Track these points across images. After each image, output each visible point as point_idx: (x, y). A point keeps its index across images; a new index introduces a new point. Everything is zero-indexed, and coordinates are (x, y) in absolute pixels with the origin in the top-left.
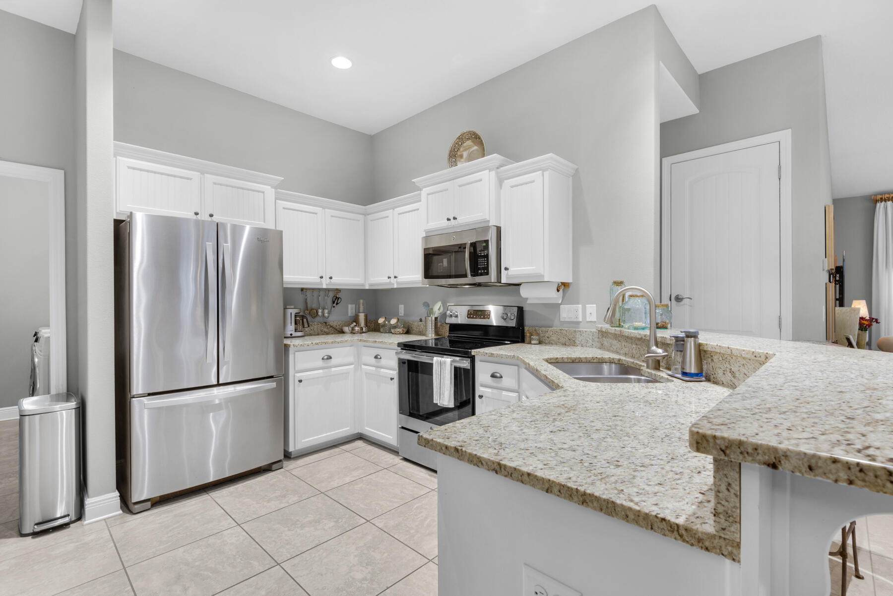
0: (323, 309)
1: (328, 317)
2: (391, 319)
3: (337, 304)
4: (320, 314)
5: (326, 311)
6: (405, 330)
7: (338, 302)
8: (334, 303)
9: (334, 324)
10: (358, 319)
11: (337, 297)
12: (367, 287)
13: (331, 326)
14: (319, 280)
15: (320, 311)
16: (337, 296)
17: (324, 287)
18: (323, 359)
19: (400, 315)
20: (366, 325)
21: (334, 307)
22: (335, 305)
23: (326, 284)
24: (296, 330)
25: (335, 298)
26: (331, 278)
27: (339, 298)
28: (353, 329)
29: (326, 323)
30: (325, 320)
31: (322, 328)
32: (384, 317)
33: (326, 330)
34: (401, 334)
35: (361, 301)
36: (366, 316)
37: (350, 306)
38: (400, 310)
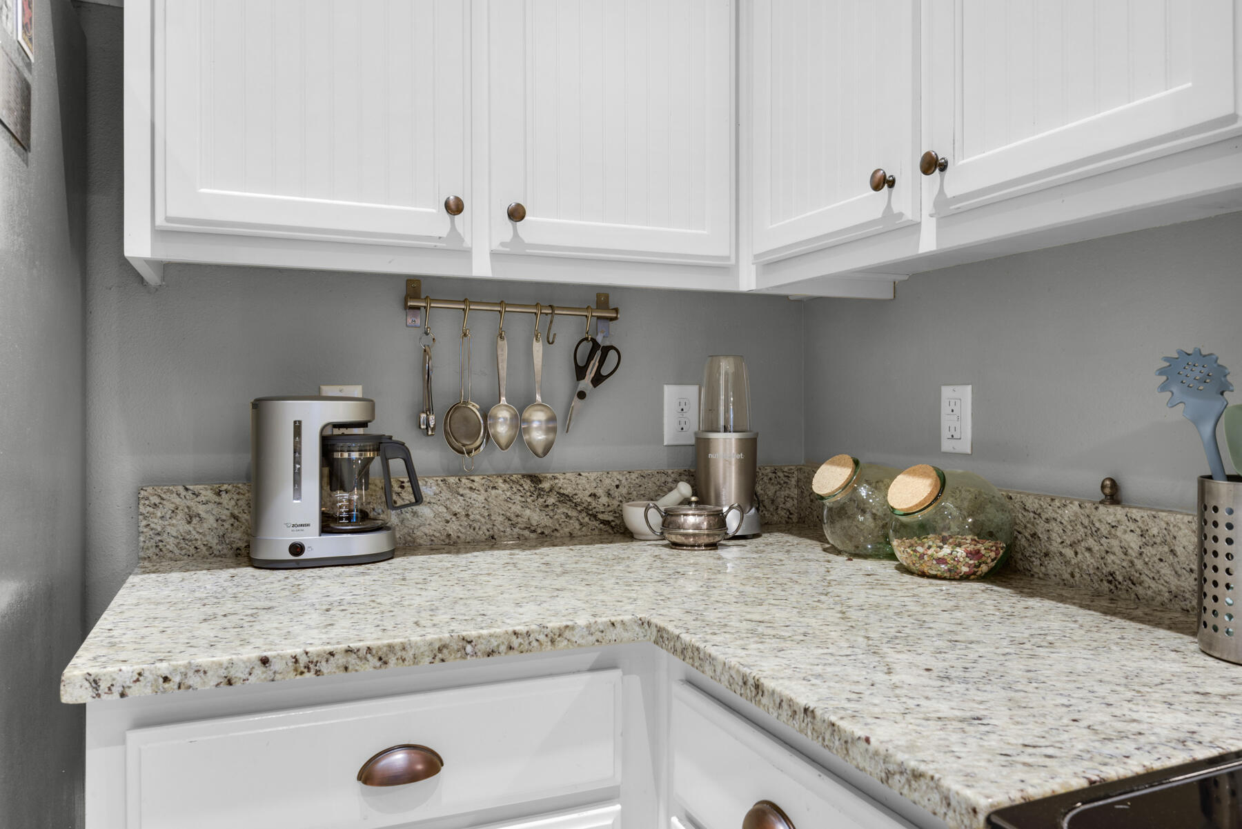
0: (522, 405)
1: (548, 448)
2: (893, 478)
3: (598, 380)
4: (502, 430)
5: (538, 417)
6: (990, 552)
7: (604, 372)
8: (580, 372)
9: (582, 488)
10: (707, 462)
11: (595, 345)
12: (748, 281)
13: (565, 498)
14: (441, 224)
15: (503, 414)
16: (599, 339)
17: (481, 268)
18: (368, 775)
19: (947, 446)
20: (751, 496)
21: (582, 395)
22: (586, 384)
23: (494, 255)
24: (329, 524)
25: (586, 347)
26: (516, 214)
27: (606, 350)
28: (669, 518)
29: (535, 479)
30: (535, 465)
31: (517, 508)
32: (848, 459)
33: (535, 516)
34: (965, 578)
35: (726, 366)
36: (750, 448)
37: (671, 393)
38: (947, 421)
